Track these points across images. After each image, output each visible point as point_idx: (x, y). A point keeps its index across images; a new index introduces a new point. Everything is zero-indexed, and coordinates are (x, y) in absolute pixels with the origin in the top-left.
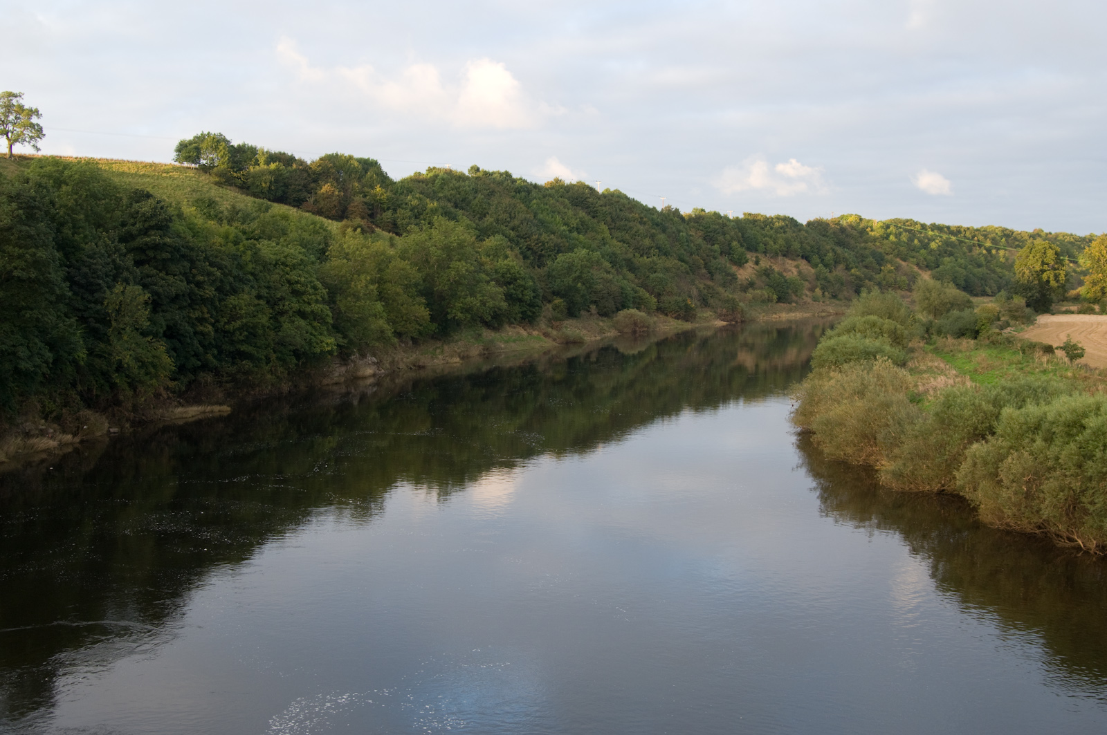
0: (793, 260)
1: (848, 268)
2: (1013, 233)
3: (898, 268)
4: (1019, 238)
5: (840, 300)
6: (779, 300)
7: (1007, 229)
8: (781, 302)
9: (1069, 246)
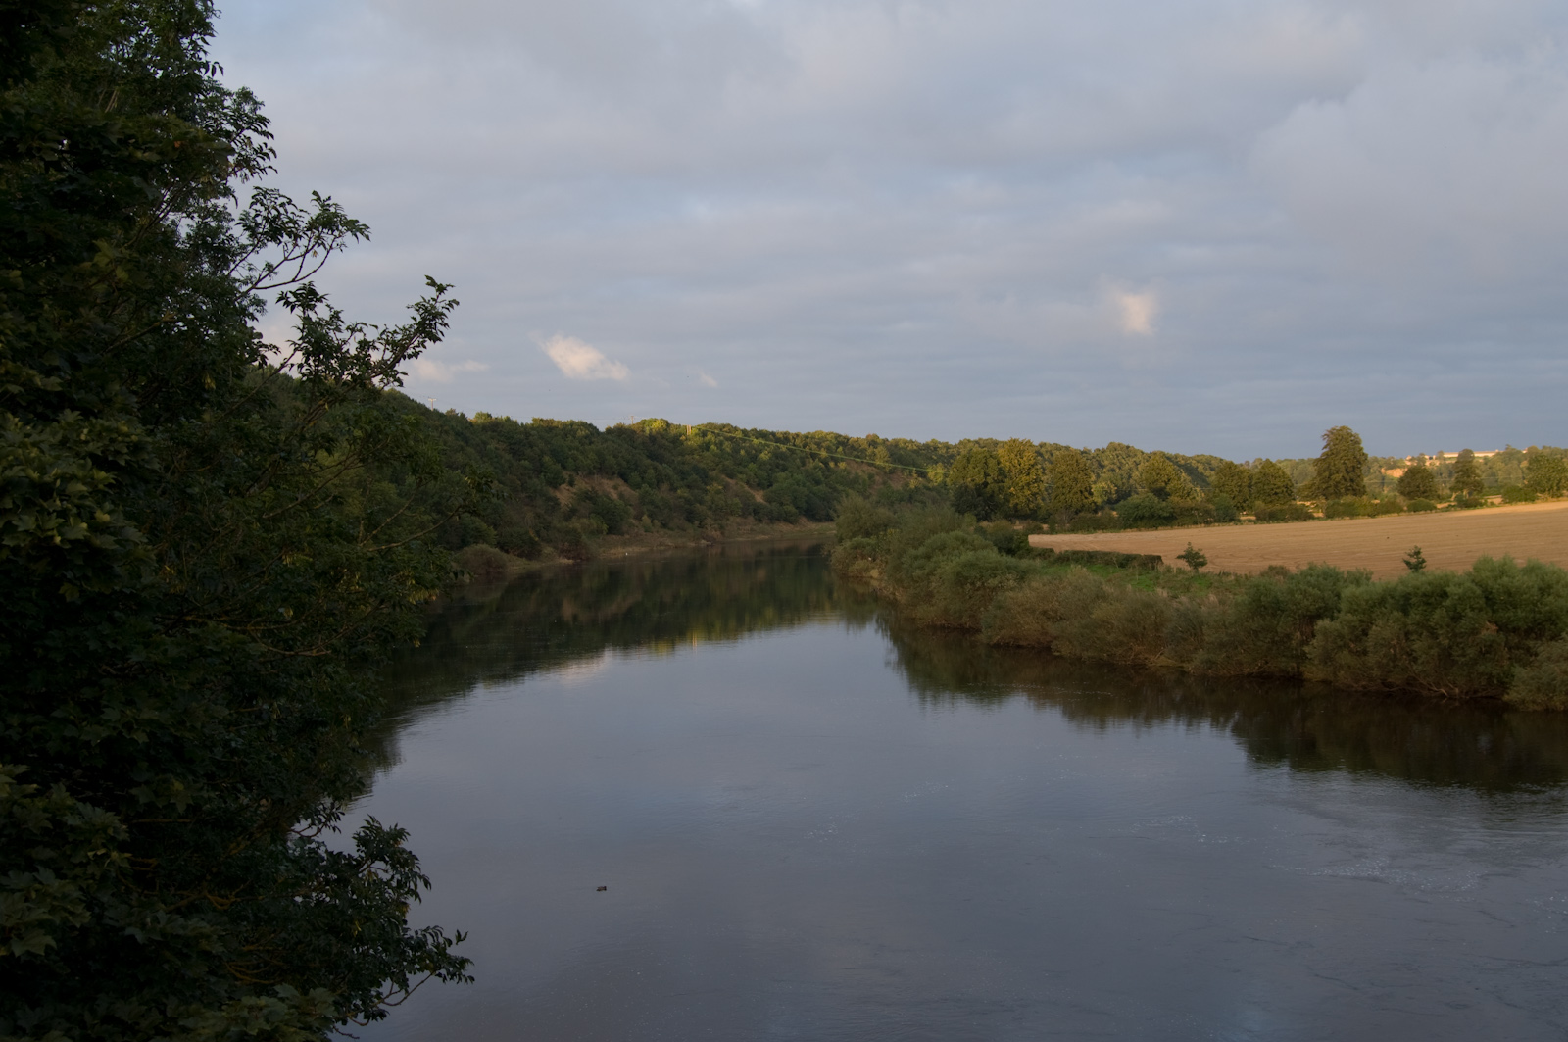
0: (611, 479)
1: (673, 489)
2: (848, 440)
3: (726, 487)
4: (856, 445)
5: (672, 530)
6: (610, 531)
7: (840, 436)
8: (612, 534)
9: (914, 456)
